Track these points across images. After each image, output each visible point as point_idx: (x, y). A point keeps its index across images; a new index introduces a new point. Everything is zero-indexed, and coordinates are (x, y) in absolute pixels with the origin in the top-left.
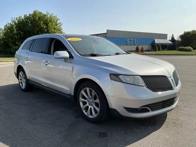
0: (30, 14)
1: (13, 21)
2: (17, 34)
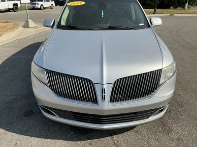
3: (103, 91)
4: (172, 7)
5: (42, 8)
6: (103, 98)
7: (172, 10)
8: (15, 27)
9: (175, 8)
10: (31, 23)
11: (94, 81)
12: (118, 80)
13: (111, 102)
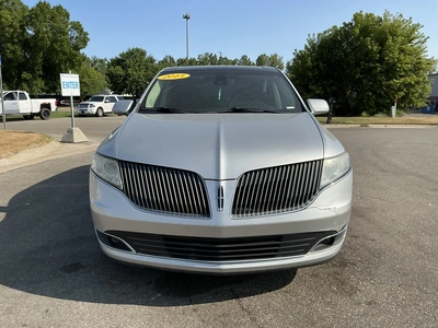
0: (344, 23)
1: (311, 42)
2: (314, 68)
3: (220, 191)
4: (364, 114)
5: (100, 114)
6: (220, 204)
7: (365, 118)
8: (44, 139)
9: (372, 114)
10: (78, 135)
11: (203, 176)
12: (246, 174)
13: (233, 213)
